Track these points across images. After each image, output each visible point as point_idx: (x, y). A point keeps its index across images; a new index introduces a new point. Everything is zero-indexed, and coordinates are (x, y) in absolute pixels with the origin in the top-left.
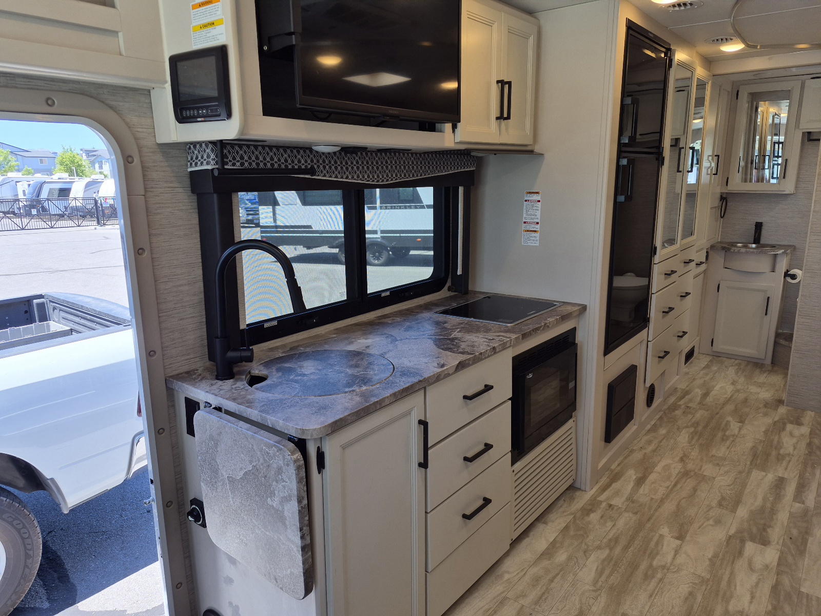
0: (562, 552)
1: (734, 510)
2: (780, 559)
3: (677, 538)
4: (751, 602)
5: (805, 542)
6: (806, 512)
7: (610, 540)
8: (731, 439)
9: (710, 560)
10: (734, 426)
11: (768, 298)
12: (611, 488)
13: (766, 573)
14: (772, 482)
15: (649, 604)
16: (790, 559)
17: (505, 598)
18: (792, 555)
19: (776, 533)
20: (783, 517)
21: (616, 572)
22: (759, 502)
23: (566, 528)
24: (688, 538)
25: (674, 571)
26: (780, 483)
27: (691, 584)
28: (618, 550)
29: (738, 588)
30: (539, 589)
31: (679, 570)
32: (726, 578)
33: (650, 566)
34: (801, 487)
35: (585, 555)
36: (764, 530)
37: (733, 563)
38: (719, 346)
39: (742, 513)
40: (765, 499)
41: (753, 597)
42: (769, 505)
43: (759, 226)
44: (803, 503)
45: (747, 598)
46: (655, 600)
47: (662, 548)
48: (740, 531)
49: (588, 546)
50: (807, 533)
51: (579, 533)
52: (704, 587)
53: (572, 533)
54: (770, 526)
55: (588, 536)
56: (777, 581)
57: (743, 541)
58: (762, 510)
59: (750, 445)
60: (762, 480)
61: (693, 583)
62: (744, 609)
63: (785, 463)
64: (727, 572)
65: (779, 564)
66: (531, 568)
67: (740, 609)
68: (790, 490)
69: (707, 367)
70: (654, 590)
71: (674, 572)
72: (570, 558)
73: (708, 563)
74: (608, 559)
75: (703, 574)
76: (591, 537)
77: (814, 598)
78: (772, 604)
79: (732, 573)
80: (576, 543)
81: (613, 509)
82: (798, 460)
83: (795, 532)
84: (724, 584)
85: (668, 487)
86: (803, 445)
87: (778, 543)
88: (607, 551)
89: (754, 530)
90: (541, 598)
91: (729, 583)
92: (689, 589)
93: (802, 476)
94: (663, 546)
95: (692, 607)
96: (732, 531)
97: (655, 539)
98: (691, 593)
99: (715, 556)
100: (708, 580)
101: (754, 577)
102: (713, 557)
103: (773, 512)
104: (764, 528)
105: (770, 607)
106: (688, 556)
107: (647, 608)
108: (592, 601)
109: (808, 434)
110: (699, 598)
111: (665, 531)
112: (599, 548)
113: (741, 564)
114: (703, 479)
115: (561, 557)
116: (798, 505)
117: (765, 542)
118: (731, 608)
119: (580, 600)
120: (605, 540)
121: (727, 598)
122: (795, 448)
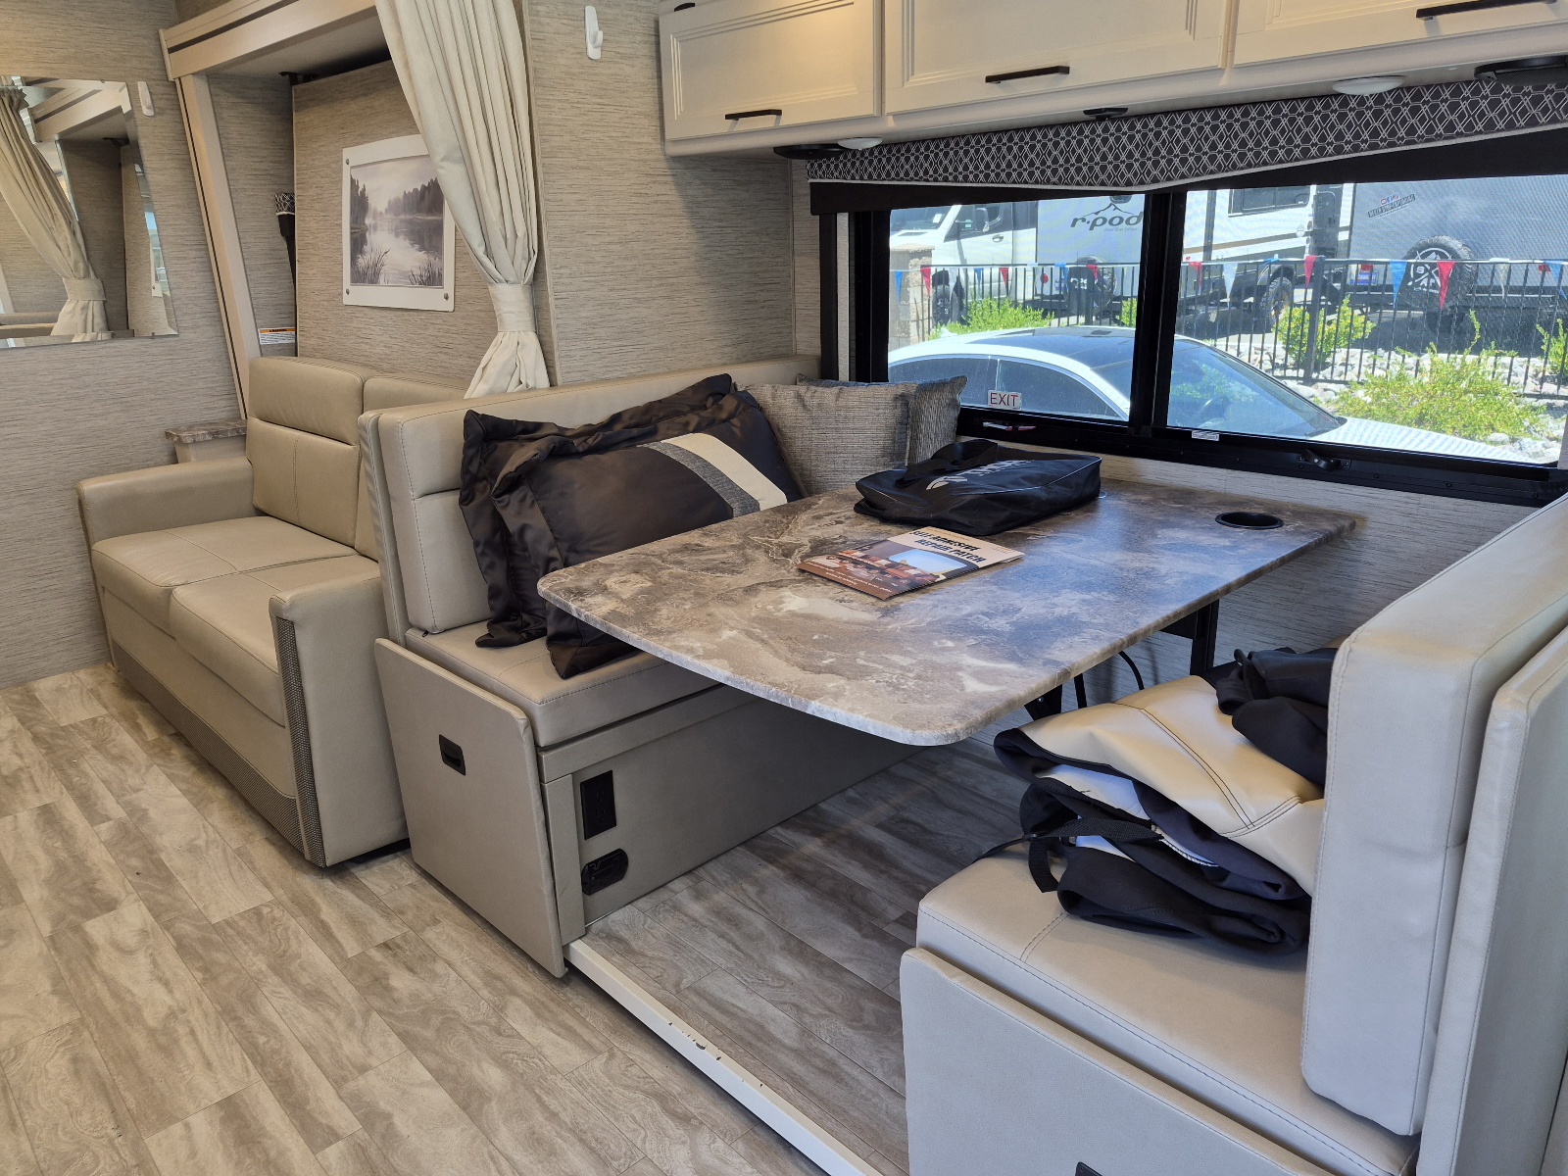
1: (18, 900)
2: (150, 910)
4: (170, 991)
5: (160, 865)
6: (123, 828)
9: (54, 992)
13: (151, 941)
14: (36, 822)
15: (23, 1138)
16: (162, 898)
18: (162, 892)
19: (112, 882)
20: (99, 856)
22: (44, 862)
25: (12, 1055)
26: (48, 816)
27: (61, 1049)
29: (135, 990)
32: (104, 993)
34: (86, 802)
36: (92, 890)
37: (93, 966)
39: (33, 893)
40: (48, 851)
41: (166, 984)
42: (63, 855)
44: (109, 819)
45: (160, 993)
46: (29, 1123)
48: (58, 920)
50: (151, 852)
52: (86, 1034)
54: (94, 882)
56: (174, 937)
57: (77, 929)
58: (61, 868)
60: (16, 828)
61: (64, 1044)
62: (170, 1007)
63: (27, 786)
64: (99, 985)
65: (156, 917)
67: (164, 1011)
68: (72, 813)
70: (10, 1113)
71: (14, 1059)
73: (55, 1000)
75: (66, 1020)
77: (237, 918)
78: (198, 969)
79: (107, 981)
82: (42, 769)
83: (134, 862)
84: (111, 1004)
86: (27, 744)
87: (128, 893)
89: (76, 901)
91: (116, 995)
92: (67, 1057)
93: (70, 787)
95: (98, 1075)
96: (46, 929)
98: (75, 1060)
99: (57, 981)
100: (82, 1020)
101: (142, 959)
102: (54, 985)
103: (80, 860)
104: (90, 888)
105: (199, 975)
106: (13, 1017)
107: (26, 1146)
109: (18, 725)
110: (95, 1054)
113: (106, 959)
116: (104, 827)
117: (109, 905)
118: (152, 1023)
121: (134, 1015)
122: (21, 756)
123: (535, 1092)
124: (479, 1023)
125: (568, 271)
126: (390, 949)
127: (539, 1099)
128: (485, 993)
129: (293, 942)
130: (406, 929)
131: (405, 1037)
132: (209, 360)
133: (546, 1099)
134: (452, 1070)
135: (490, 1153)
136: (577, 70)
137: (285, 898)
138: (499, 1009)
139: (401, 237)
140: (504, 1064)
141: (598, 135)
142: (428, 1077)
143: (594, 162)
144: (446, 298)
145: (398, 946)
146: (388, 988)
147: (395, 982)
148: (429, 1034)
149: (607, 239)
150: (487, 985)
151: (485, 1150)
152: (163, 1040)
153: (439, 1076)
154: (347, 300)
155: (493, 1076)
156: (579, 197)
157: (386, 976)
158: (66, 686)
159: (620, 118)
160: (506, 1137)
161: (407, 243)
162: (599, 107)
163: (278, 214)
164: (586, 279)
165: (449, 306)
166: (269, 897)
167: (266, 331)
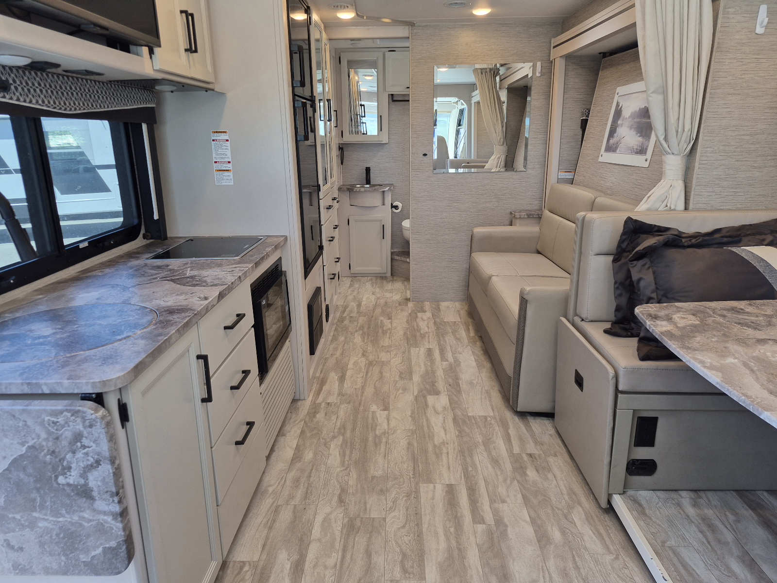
0: (307, 452)
1: (411, 379)
2: (449, 400)
3: (385, 410)
4: (446, 434)
5: (458, 385)
6: (451, 365)
7: (339, 429)
8: (389, 332)
9: (411, 416)
10: (387, 322)
11: (383, 225)
12: (323, 391)
13: (446, 412)
14: (425, 353)
15: (386, 462)
16: (455, 398)
17: (278, 507)
18: (455, 395)
19: (441, 385)
20: (440, 373)
21: (354, 450)
22: (423, 369)
23: (303, 432)
24: (391, 408)
25: (392, 432)
26: (429, 352)
27: (406, 438)
28: (348, 434)
29: (435, 428)
30: (302, 487)
31: (395, 432)
32: (425, 424)
33: (376, 436)
34: (442, 351)
35: (327, 447)
36: (434, 385)
37: (425, 413)
38: (355, 269)
39: (416, 378)
40: (425, 365)
41: (445, 431)
42: (429, 368)
43: (368, 170)
44: (447, 361)
45: (442, 433)
46: (389, 458)
47: (377, 420)
48: (420, 391)
49: (325, 439)
50: (457, 379)
51: (314, 432)
52: (415, 436)
53: (308, 435)
54: (435, 382)
55: (322, 433)
56: (454, 414)
57: (425, 397)
58: (427, 372)
59: (402, 333)
60: (418, 353)
61: (408, 436)
63: (427, 339)
64: (424, 420)
65: (450, 404)
66: (288, 474)
67: (442, 441)
68: (437, 354)
69: (351, 286)
70: (386, 451)
71: (392, 434)
72: (315, 454)
73: (410, 419)
74: (345, 442)
75: (411, 428)
76: (325, 432)
77: (477, 417)
78: (457, 430)
79: (427, 420)
80: (315, 441)
81: (331, 405)
82: (433, 335)
83: (450, 380)
84: (426, 429)
85: (363, 377)
86: (431, 324)
87: (444, 391)
88: (341, 438)
89: (428, 387)
90: (307, 493)
91: (428, 427)
92: (407, 441)
93: (439, 345)
94: (377, 419)
95: (414, 452)
96: (416, 393)
97: (370, 416)
98: (409, 444)
99: (413, 412)
100: (415, 430)
101: (441, 417)
102: (412, 414)
103: (433, 372)
104: (433, 384)
105: (457, 433)
106: (396, 419)
107: (386, 465)
108: (346, 478)
109: (431, 316)
110: (415, 444)
111: (374, 408)
112: (334, 437)
113: (430, 411)
114: (383, 364)
115: (309, 455)
116: (445, 363)
117: (437, 393)
118: (436, 443)
119: (338, 481)
120: (336, 430)
121: (431, 437)
122: (428, 328)
123: (573, 553)
124: (558, 509)
125: (711, 149)
126: (532, 457)
127: (573, 557)
128: (566, 497)
129: (495, 436)
130: (541, 453)
131: (525, 497)
132: (535, 183)
133: (577, 559)
134: (539, 522)
135: (542, 566)
136: (746, 41)
137: (497, 417)
138: (570, 508)
139: (633, 130)
140: (563, 533)
141: (750, 76)
142: (528, 519)
143: (745, 91)
144: (646, 160)
145: (536, 458)
146: (525, 474)
147: (529, 472)
148: (535, 502)
149: (743, 133)
150: (568, 494)
151: (541, 564)
152: (437, 451)
153: (533, 522)
154: (601, 159)
155: (556, 535)
156: (729, 110)
157: (526, 468)
158: (451, 307)
159: (769, 66)
160: (551, 563)
161: (635, 133)
162: (756, 60)
163: (582, 118)
164: (722, 154)
165: (646, 165)
166: (492, 414)
167: (562, 172)
